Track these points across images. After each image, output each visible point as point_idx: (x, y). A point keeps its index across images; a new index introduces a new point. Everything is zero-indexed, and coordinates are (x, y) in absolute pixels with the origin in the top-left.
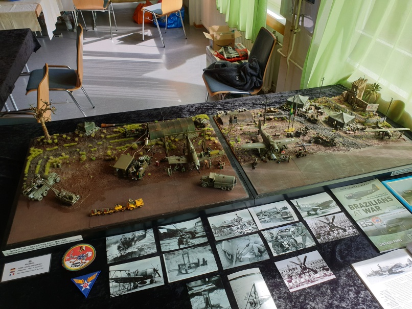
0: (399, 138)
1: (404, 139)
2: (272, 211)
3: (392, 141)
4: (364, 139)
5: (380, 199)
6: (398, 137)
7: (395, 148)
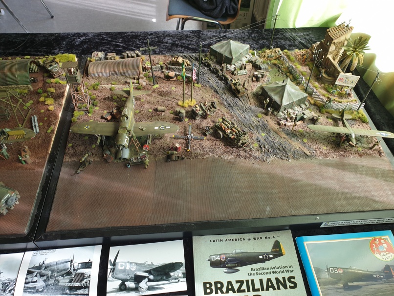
0: (371, 148)
1: (380, 152)
2: (61, 267)
3: (357, 152)
4: (305, 140)
5: (273, 277)
6: (371, 146)
7: (355, 169)
